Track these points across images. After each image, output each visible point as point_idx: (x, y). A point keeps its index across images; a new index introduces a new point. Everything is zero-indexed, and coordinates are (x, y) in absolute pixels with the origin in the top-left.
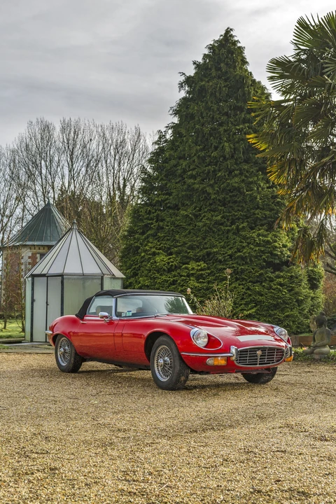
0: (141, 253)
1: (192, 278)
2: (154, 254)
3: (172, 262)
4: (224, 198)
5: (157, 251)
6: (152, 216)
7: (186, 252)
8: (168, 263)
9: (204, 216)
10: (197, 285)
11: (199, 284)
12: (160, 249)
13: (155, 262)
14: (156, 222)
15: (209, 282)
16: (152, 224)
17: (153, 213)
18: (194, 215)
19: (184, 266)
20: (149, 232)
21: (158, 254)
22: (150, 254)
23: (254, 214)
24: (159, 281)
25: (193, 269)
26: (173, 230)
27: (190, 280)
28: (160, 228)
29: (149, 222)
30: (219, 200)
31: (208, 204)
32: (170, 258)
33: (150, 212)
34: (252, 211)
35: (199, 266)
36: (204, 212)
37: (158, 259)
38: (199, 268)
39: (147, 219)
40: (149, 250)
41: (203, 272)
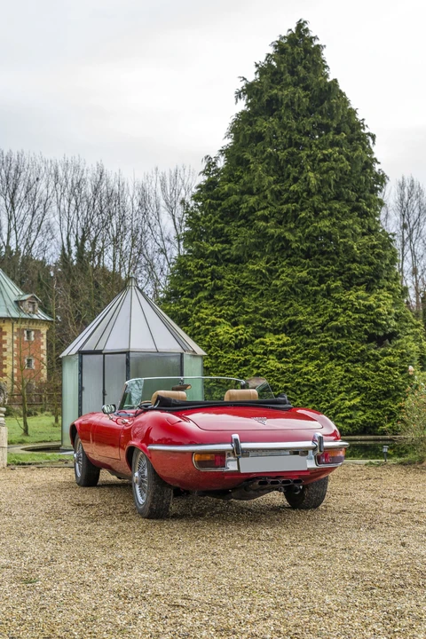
0: (194, 322)
1: (271, 357)
2: (214, 324)
3: (242, 335)
4: (309, 248)
5: (218, 320)
6: (205, 271)
7: (260, 321)
8: (236, 336)
9: (283, 272)
10: (280, 365)
11: (282, 365)
12: (220, 317)
13: (217, 335)
14: (212, 280)
15: (295, 362)
16: (205, 282)
17: (207, 267)
18: (268, 270)
19: (258, 341)
20: (201, 295)
21: (219, 323)
22: (208, 324)
23: (350, 269)
24: (224, 360)
25: (272, 344)
26: (237, 291)
27: (268, 359)
28: (218, 289)
29: (200, 280)
30: (302, 250)
31: (285, 255)
32: (239, 330)
33: (202, 267)
34: (347, 265)
35: (279, 339)
36: (282, 266)
37: (219, 330)
38: (281, 342)
39: (199, 276)
40: (206, 319)
41: (287, 348)
